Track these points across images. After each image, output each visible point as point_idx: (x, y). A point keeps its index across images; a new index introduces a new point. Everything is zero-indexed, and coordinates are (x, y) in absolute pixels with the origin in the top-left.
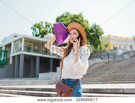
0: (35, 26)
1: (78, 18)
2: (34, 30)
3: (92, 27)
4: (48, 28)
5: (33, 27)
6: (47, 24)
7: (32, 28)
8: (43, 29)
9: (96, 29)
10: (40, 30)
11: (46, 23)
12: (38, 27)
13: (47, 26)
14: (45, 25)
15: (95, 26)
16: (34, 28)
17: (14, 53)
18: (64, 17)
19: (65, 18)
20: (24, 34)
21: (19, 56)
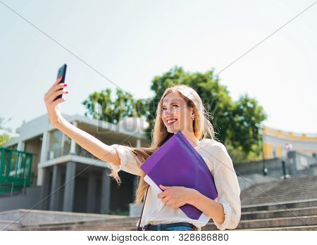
0: (93, 97)
2: (91, 107)
5: (88, 100)
6: (121, 95)
7: (85, 103)
8: (112, 107)
11: (119, 92)
12: (100, 102)
13: (123, 99)
14: (117, 97)
15: (247, 100)
16: (90, 103)
18: (172, 78)
20: (77, 115)
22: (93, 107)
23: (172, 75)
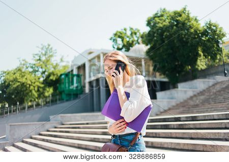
0: (115, 35)
1: (180, 16)
2: (115, 41)
3: (205, 28)
4: (134, 36)
5: (113, 36)
6: (133, 31)
7: (111, 39)
8: (128, 39)
9: (212, 30)
10: (123, 41)
11: (131, 29)
12: (119, 37)
13: (134, 33)
14: (130, 33)
15: (210, 25)
16: (114, 38)
17: (90, 77)
18: (159, 17)
19: (161, 18)
21: (97, 80)
22: (116, 41)
23: (159, 15)
